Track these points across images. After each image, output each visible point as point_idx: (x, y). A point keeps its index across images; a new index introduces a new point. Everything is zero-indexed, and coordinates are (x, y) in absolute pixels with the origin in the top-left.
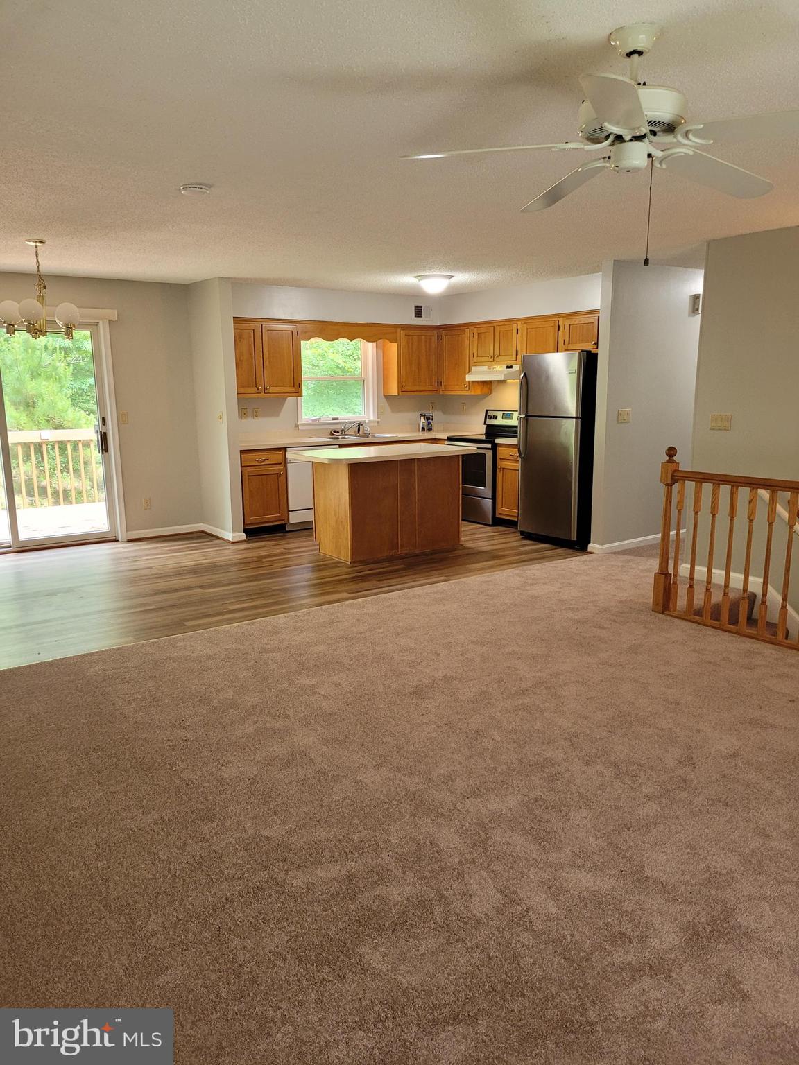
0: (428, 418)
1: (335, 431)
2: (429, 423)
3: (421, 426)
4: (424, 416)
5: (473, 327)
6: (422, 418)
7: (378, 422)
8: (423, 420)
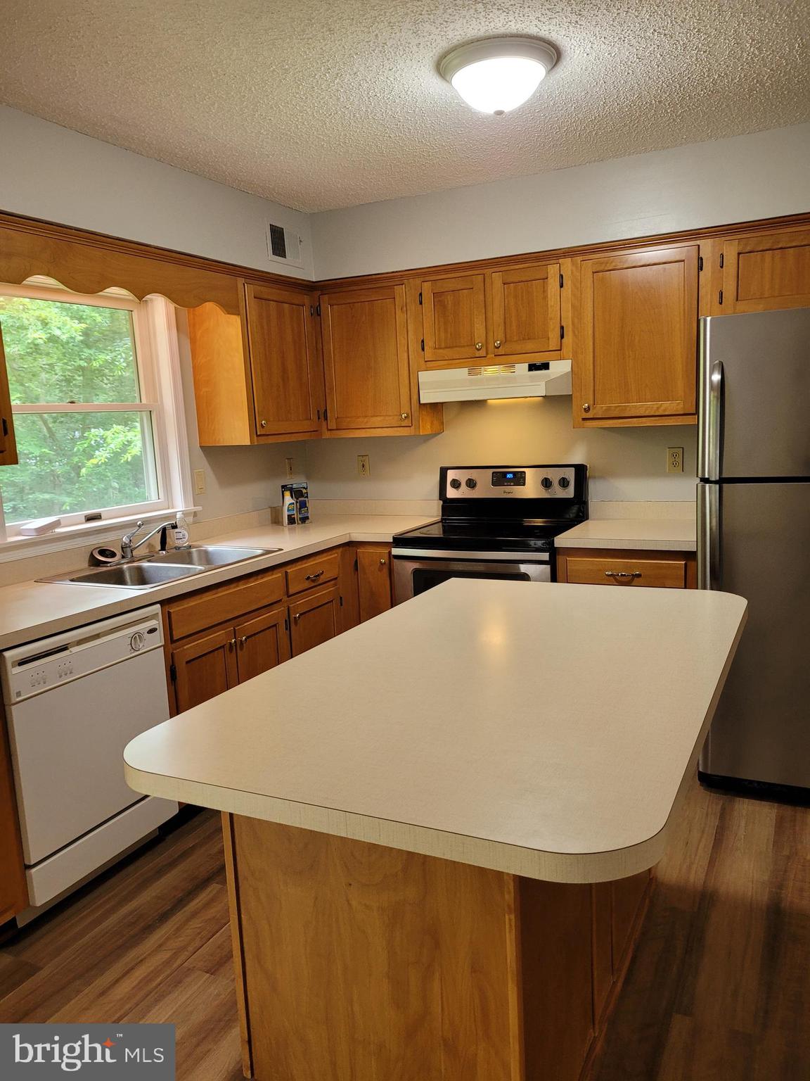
0: (298, 494)
1: (103, 552)
2: (303, 505)
3: (286, 514)
4: (291, 490)
5: (418, 281)
6: (287, 494)
7: (195, 514)
8: (288, 499)
